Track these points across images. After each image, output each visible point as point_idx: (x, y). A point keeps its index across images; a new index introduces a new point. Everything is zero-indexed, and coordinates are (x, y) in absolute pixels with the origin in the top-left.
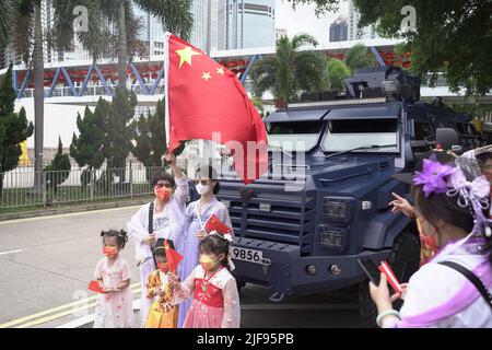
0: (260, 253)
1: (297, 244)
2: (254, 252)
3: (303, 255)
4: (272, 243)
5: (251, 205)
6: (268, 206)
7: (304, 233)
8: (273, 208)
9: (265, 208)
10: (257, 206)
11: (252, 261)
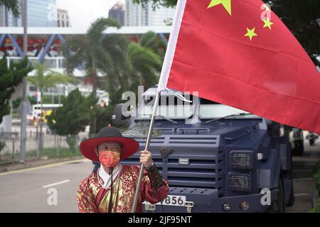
0: (184, 198)
1: (214, 188)
2: (178, 197)
3: (220, 196)
4: (193, 189)
5: (170, 160)
6: (187, 160)
7: (219, 179)
8: (191, 161)
9: (184, 161)
10: (177, 160)
11: (177, 204)
